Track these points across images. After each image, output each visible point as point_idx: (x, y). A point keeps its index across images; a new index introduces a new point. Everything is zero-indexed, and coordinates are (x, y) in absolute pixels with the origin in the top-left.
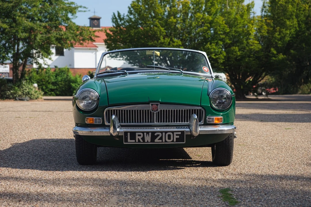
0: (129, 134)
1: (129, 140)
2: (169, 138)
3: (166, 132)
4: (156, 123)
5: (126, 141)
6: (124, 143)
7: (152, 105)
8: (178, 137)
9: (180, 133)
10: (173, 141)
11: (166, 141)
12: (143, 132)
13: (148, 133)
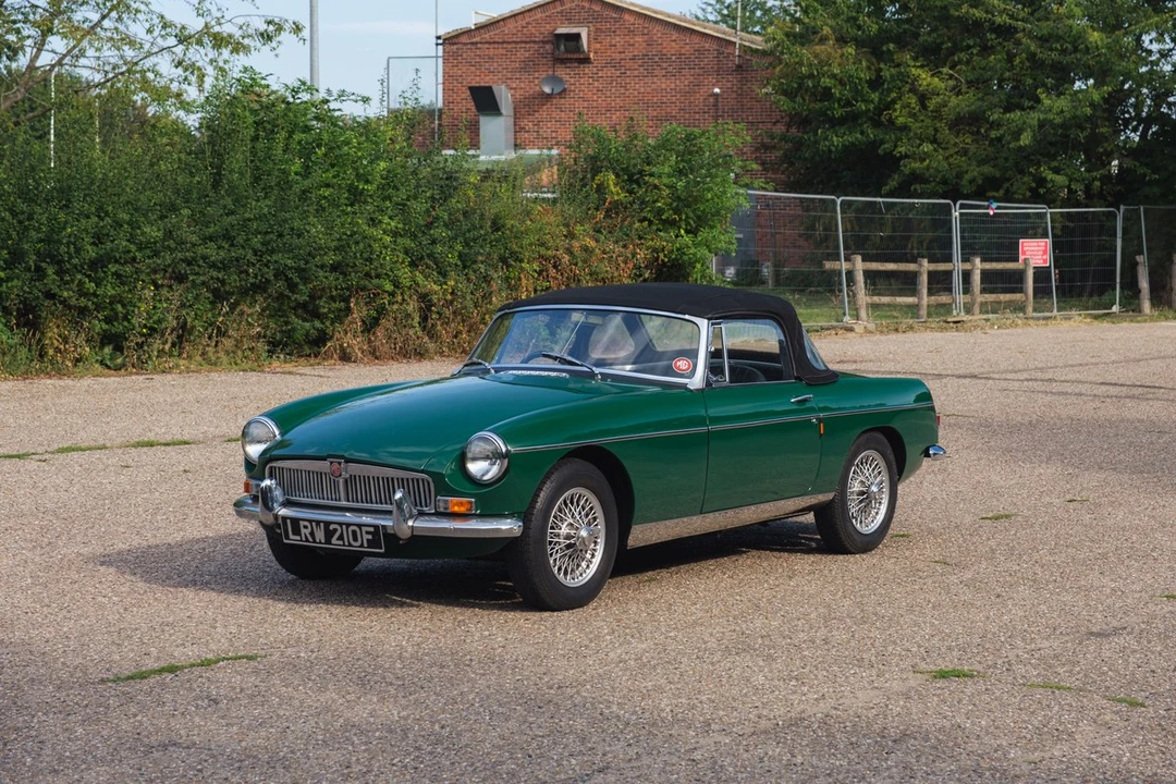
0: (288, 521)
1: (291, 536)
2: (355, 539)
3: (348, 525)
4: (344, 503)
5: (287, 538)
6: (285, 541)
7: (331, 463)
8: (370, 537)
9: (372, 529)
10: (362, 546)
11: (350, 545)
12: (310, 521)
13: (318, 523)
